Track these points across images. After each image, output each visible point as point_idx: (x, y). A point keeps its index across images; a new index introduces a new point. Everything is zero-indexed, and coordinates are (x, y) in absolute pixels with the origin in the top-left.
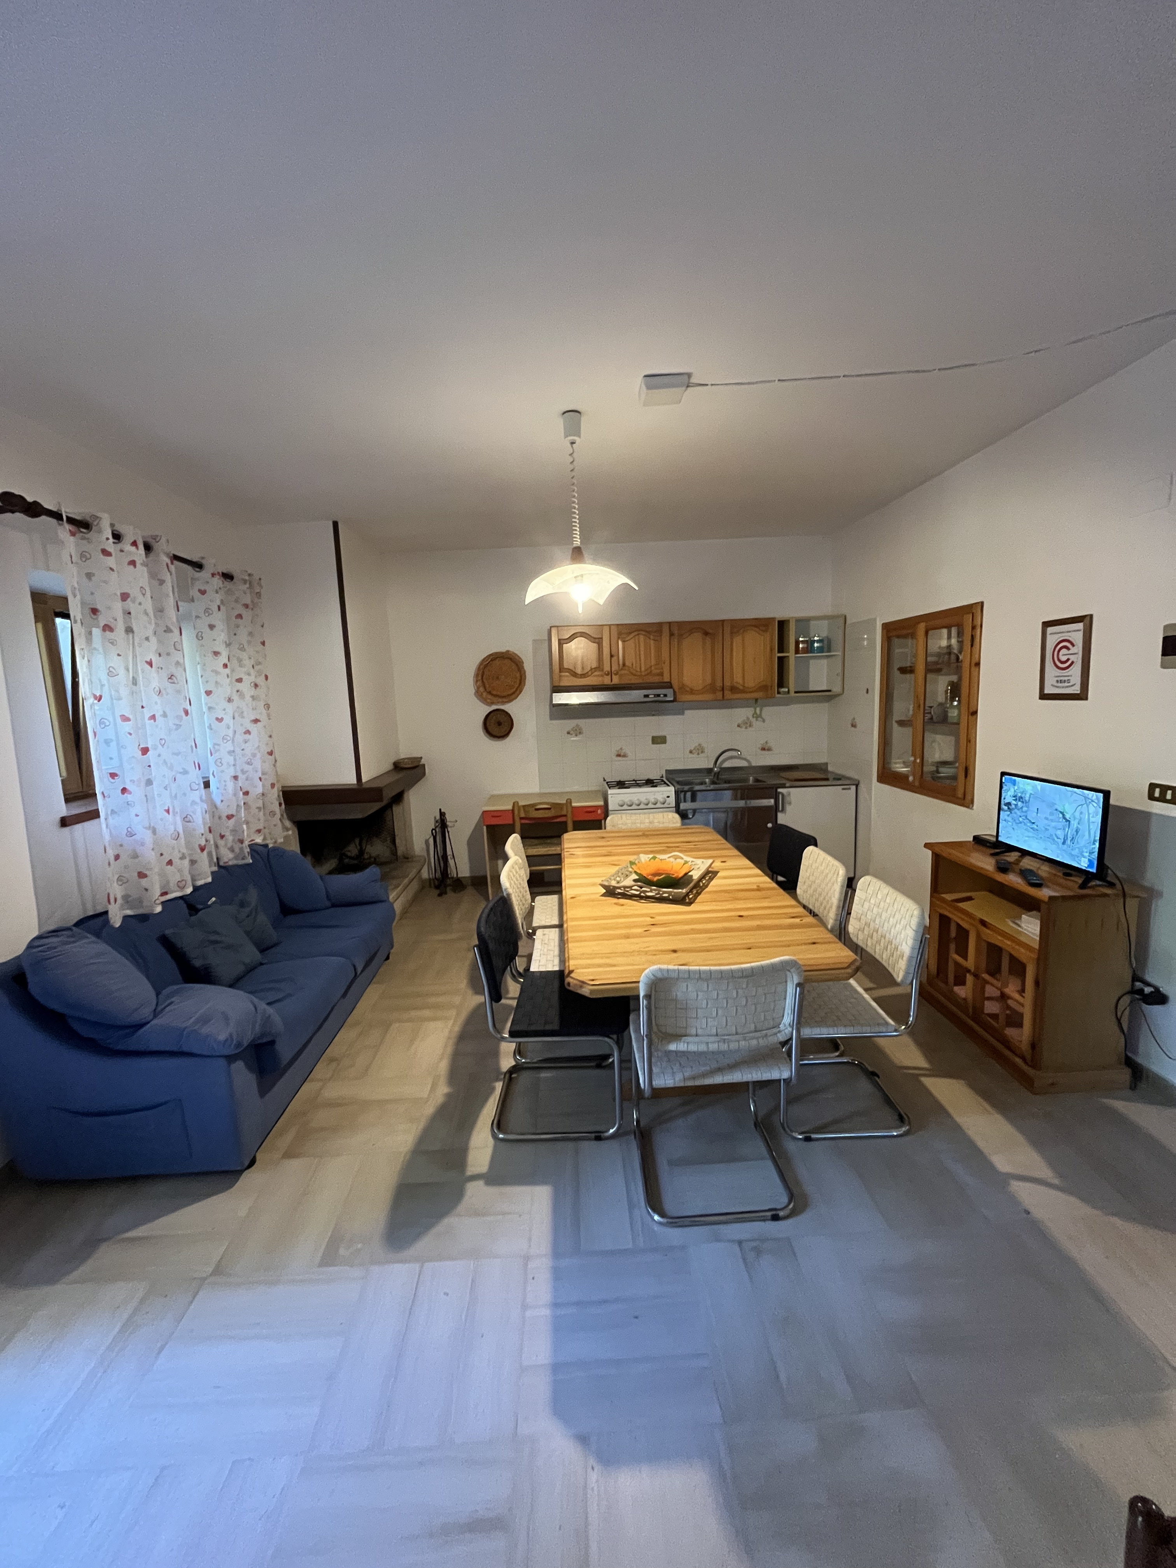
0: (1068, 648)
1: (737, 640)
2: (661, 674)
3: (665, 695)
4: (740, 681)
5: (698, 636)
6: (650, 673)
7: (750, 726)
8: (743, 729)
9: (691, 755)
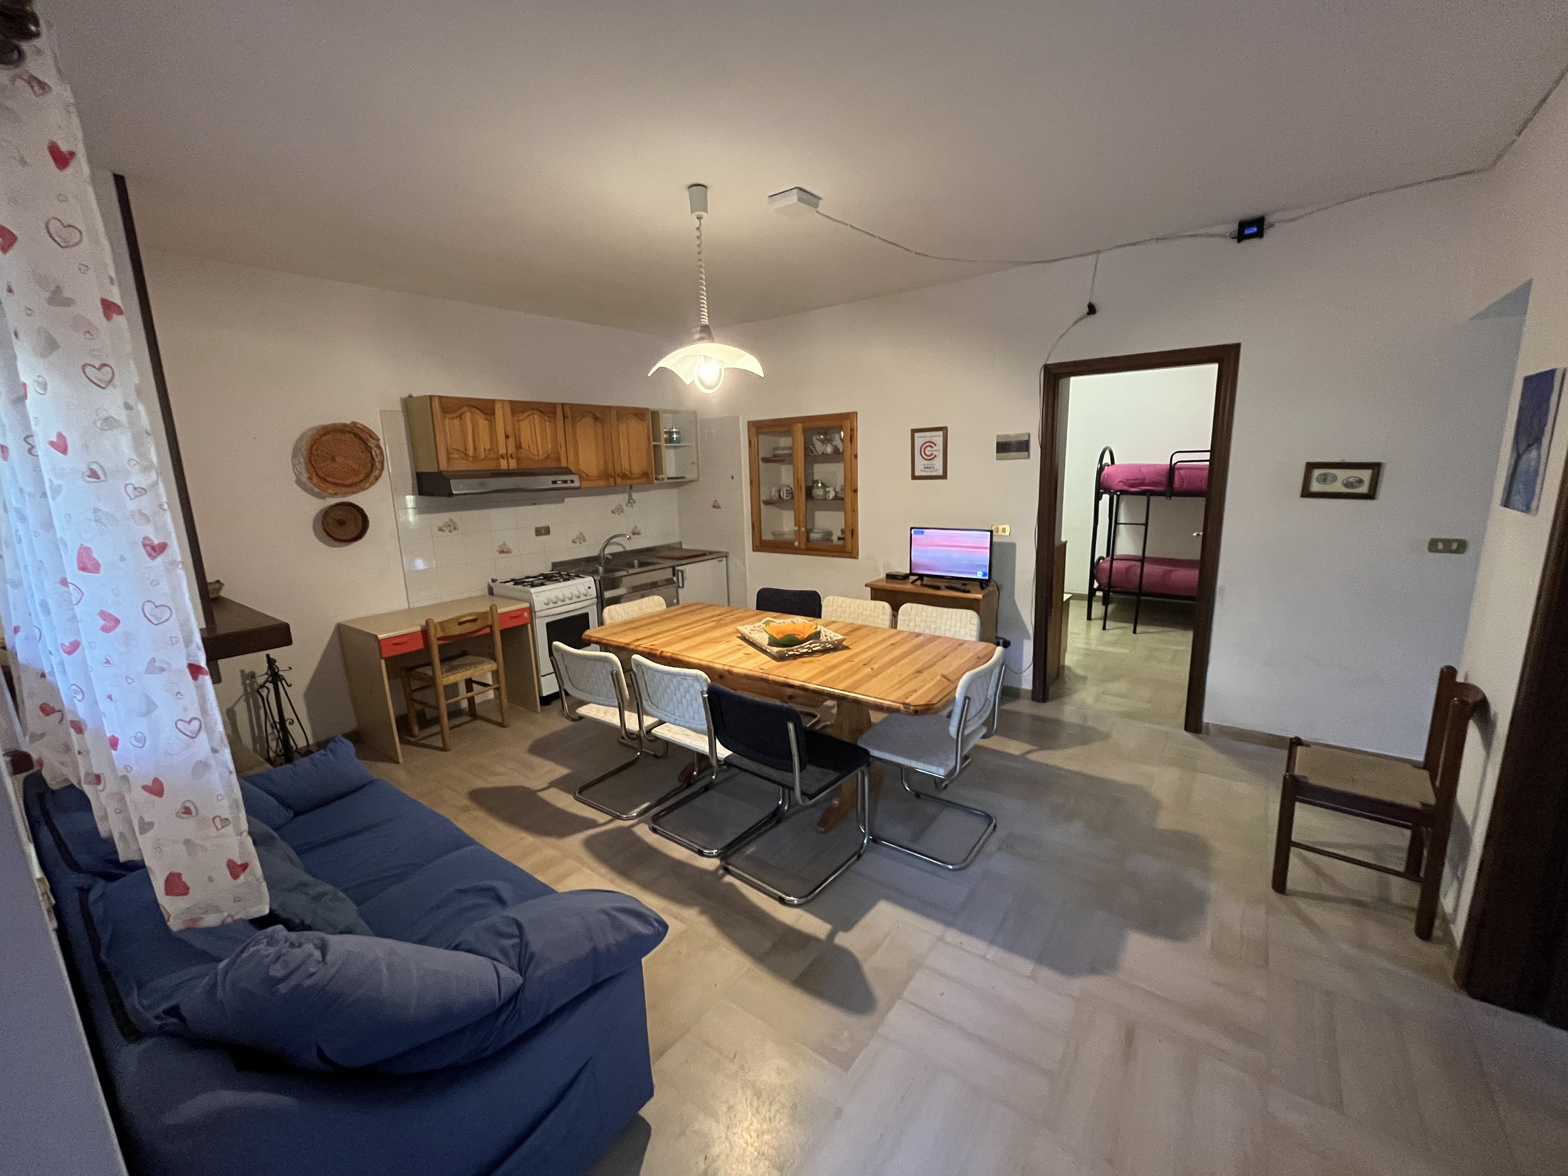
0: (932, 447)
1: (623, 428)
2: (559, 460)
3: (572, 482)
4: (628, 468)
5: (588, 421)
6: (547, 458)
7: (622, 512)
8: (617, 515)
9: (574, 545)
